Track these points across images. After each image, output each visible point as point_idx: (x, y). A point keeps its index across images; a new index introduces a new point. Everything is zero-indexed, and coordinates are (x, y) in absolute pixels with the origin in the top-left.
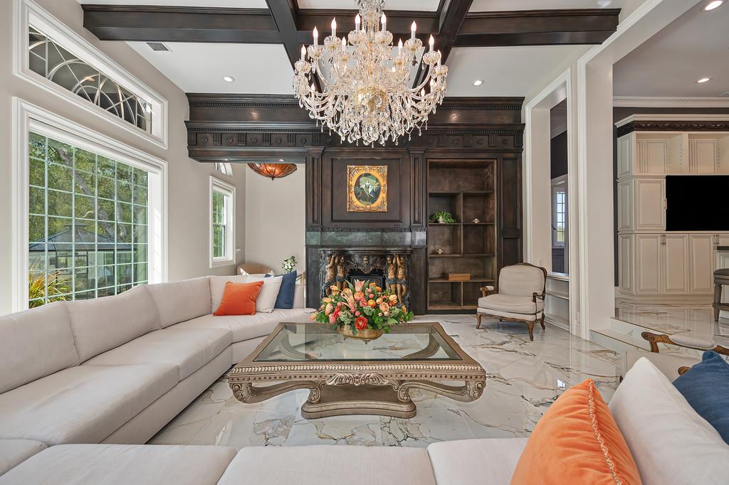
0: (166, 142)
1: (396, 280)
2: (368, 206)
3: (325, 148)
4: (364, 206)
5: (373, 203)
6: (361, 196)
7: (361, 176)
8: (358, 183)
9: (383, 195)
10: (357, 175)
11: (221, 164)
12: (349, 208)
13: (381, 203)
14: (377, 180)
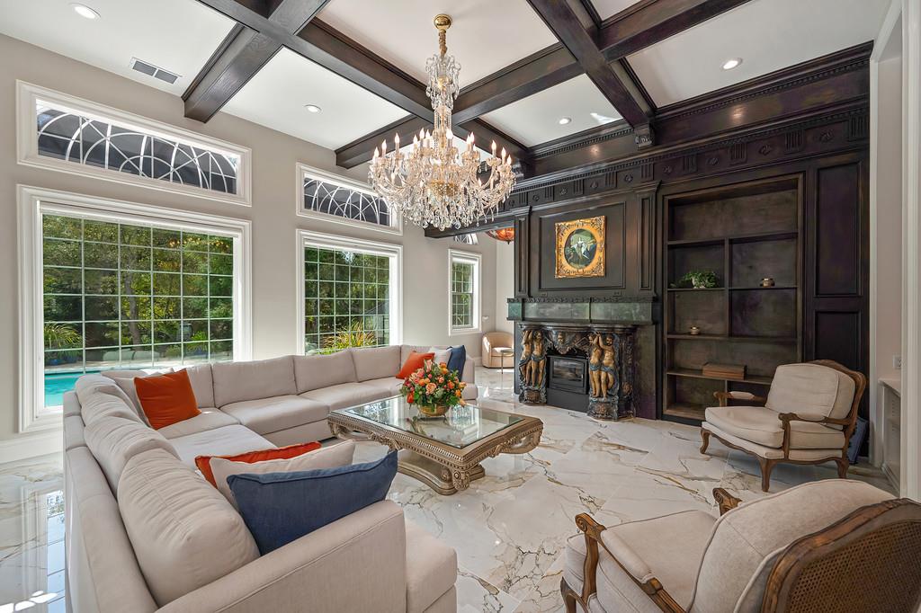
0: (401, 229)
1: (600, 365)
2: (581, 271)
3: (531, 208)
4: (575, 270)
5: (586, 266)
6: (573, 258)
7: (572, 234)
8: (568, 243)
9: (599, 255)
10: (567, 233)
11: (469, 235)
12: (558, 274)
13: (596, 266)
14: (592, 236)
